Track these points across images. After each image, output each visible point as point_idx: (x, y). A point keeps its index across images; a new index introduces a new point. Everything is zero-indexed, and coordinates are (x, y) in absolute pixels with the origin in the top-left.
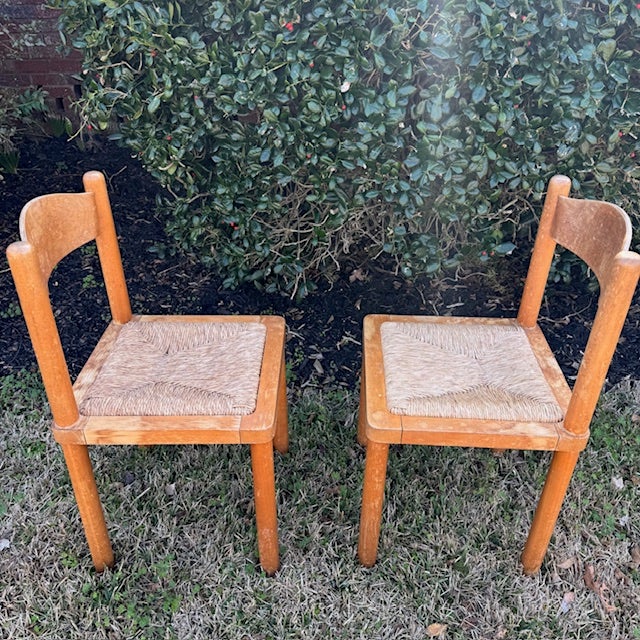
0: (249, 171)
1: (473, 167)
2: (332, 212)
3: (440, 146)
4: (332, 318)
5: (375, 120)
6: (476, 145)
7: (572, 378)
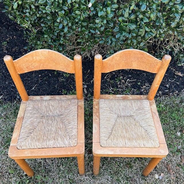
0: (55, 30)
1: (140, 33)
2: (87, 44)
3: (127, 26)
4: (89, 71)
5: (102, 18)
6: (141, 25)
7: (166, 91)
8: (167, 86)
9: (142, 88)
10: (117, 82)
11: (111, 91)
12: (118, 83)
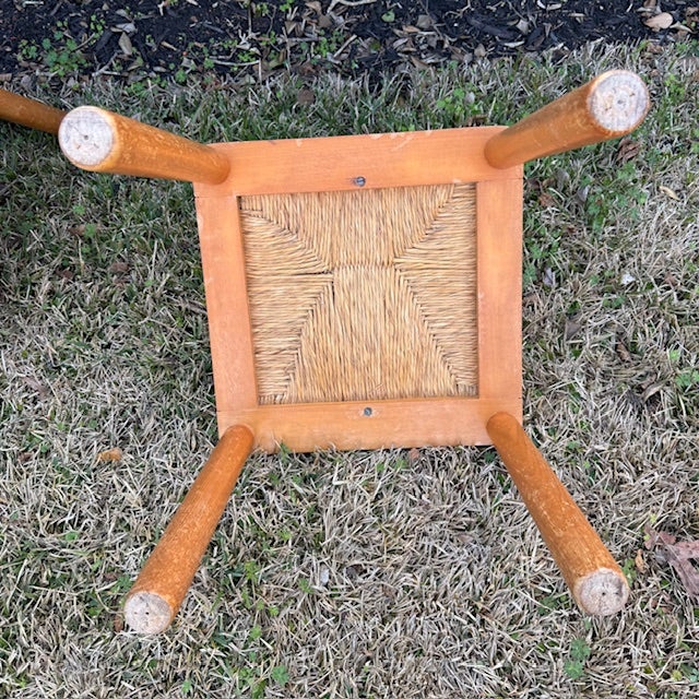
7: (512, 45)
8: (519, 26)
9: (397, 32)
10: (282, 8)
11: (247, 47)
12: (290, 16)
